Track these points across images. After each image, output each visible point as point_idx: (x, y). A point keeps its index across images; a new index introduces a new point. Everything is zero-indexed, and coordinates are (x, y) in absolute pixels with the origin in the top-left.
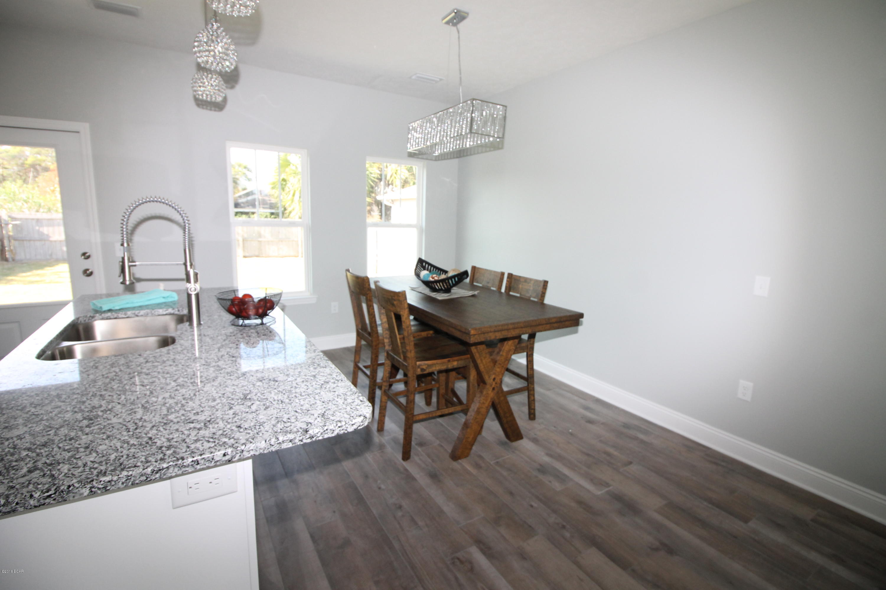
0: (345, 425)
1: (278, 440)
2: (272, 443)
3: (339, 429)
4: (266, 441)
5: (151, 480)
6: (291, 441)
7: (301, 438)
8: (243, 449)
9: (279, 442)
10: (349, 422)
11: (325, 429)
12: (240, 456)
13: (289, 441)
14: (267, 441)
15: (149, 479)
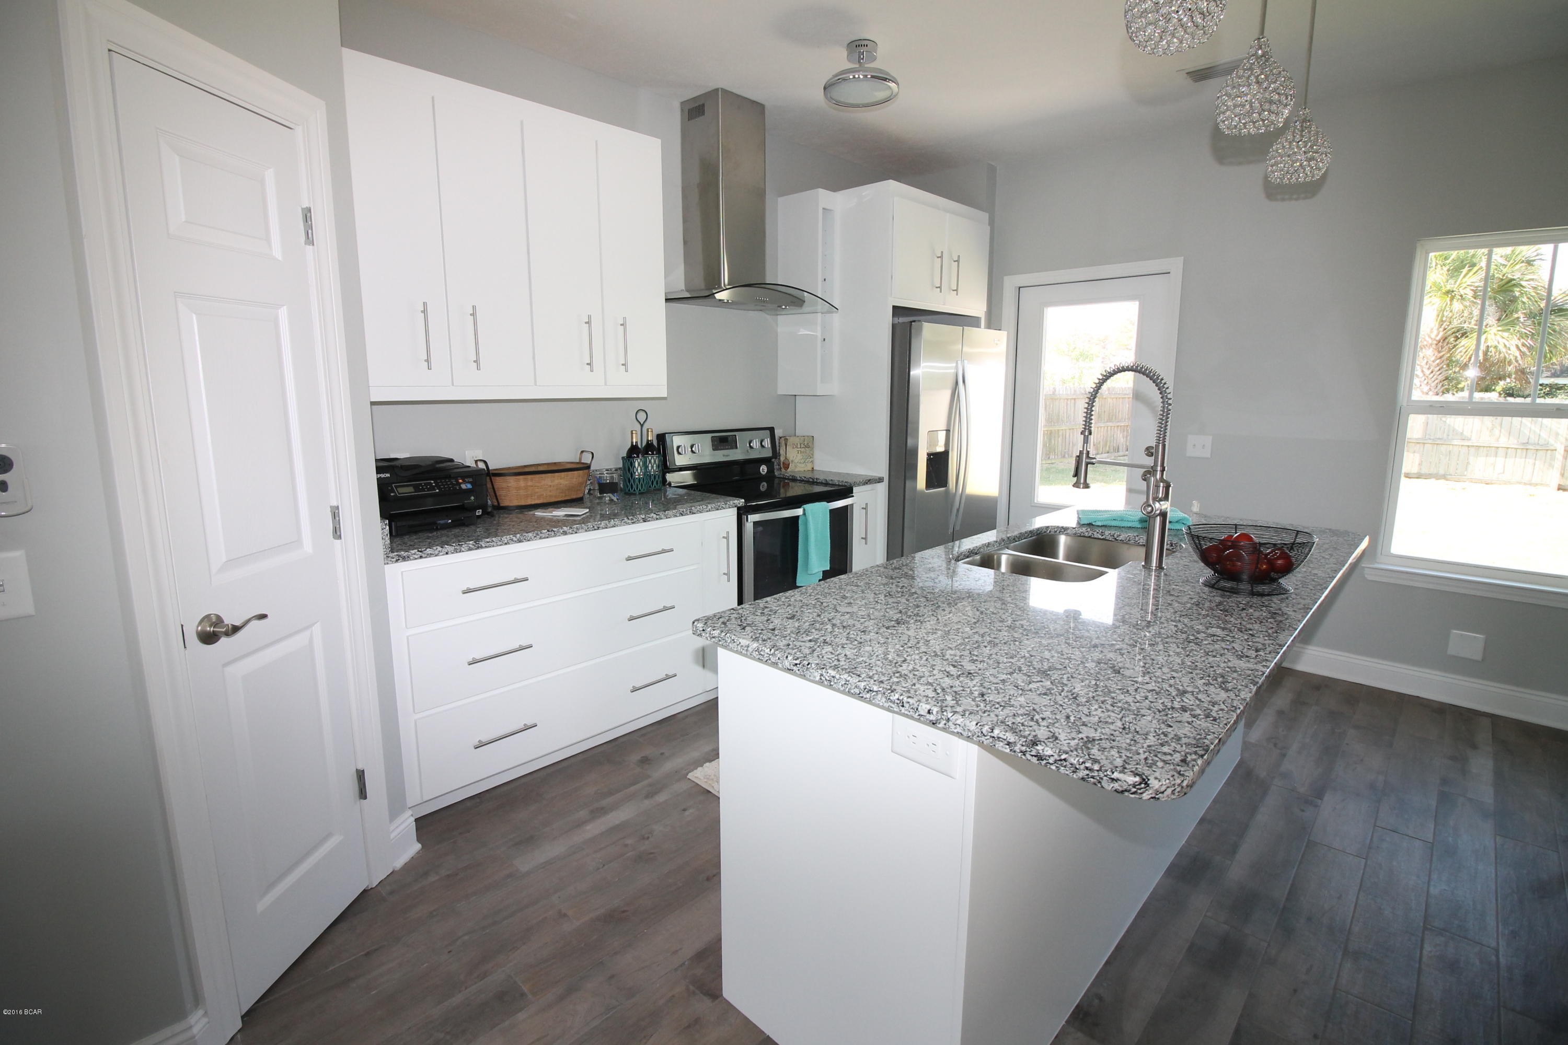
0: (1098, 771)
1: (992, 732)
2: (984, 731)
3: (1087, 772)
4: (977, 724)
5: (862, 697)
6: (1009, 744)
7: (1024, 748)
8: (949, 717)
9: (992, 734)
10: (1106, 771)
11: (1063, 757)
12: (945, 724)
13: (1006, 742)
14: (979, 724)
15: (861, 695)
